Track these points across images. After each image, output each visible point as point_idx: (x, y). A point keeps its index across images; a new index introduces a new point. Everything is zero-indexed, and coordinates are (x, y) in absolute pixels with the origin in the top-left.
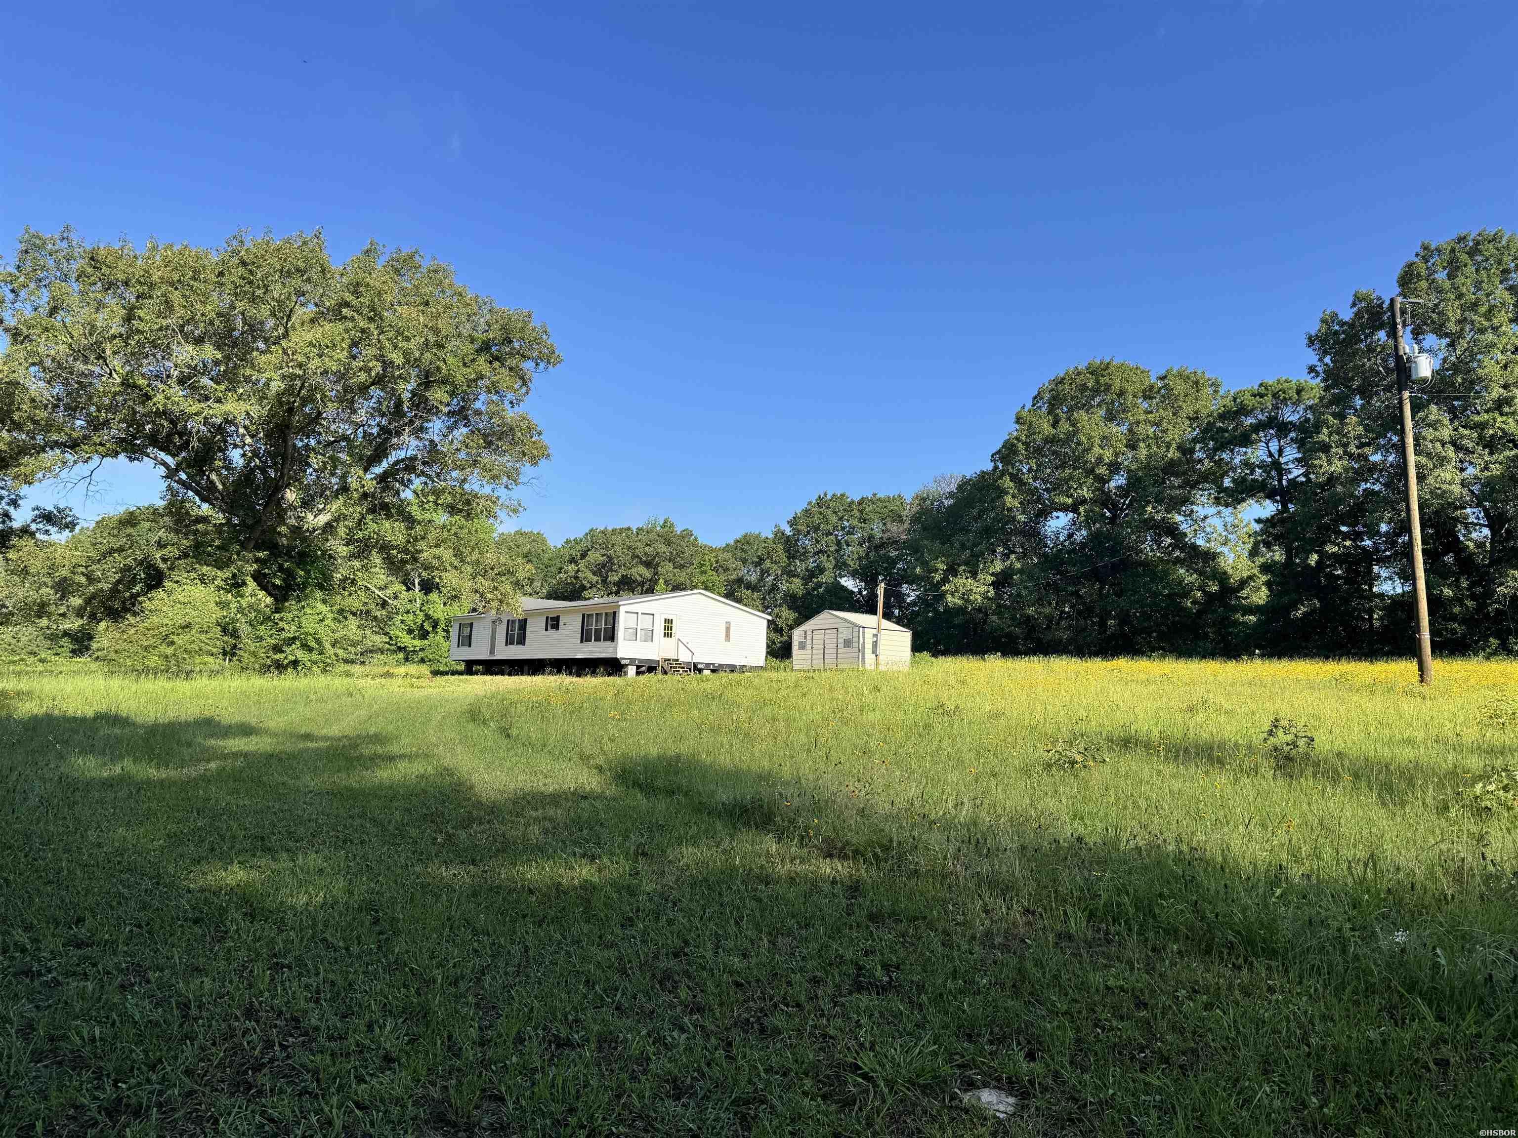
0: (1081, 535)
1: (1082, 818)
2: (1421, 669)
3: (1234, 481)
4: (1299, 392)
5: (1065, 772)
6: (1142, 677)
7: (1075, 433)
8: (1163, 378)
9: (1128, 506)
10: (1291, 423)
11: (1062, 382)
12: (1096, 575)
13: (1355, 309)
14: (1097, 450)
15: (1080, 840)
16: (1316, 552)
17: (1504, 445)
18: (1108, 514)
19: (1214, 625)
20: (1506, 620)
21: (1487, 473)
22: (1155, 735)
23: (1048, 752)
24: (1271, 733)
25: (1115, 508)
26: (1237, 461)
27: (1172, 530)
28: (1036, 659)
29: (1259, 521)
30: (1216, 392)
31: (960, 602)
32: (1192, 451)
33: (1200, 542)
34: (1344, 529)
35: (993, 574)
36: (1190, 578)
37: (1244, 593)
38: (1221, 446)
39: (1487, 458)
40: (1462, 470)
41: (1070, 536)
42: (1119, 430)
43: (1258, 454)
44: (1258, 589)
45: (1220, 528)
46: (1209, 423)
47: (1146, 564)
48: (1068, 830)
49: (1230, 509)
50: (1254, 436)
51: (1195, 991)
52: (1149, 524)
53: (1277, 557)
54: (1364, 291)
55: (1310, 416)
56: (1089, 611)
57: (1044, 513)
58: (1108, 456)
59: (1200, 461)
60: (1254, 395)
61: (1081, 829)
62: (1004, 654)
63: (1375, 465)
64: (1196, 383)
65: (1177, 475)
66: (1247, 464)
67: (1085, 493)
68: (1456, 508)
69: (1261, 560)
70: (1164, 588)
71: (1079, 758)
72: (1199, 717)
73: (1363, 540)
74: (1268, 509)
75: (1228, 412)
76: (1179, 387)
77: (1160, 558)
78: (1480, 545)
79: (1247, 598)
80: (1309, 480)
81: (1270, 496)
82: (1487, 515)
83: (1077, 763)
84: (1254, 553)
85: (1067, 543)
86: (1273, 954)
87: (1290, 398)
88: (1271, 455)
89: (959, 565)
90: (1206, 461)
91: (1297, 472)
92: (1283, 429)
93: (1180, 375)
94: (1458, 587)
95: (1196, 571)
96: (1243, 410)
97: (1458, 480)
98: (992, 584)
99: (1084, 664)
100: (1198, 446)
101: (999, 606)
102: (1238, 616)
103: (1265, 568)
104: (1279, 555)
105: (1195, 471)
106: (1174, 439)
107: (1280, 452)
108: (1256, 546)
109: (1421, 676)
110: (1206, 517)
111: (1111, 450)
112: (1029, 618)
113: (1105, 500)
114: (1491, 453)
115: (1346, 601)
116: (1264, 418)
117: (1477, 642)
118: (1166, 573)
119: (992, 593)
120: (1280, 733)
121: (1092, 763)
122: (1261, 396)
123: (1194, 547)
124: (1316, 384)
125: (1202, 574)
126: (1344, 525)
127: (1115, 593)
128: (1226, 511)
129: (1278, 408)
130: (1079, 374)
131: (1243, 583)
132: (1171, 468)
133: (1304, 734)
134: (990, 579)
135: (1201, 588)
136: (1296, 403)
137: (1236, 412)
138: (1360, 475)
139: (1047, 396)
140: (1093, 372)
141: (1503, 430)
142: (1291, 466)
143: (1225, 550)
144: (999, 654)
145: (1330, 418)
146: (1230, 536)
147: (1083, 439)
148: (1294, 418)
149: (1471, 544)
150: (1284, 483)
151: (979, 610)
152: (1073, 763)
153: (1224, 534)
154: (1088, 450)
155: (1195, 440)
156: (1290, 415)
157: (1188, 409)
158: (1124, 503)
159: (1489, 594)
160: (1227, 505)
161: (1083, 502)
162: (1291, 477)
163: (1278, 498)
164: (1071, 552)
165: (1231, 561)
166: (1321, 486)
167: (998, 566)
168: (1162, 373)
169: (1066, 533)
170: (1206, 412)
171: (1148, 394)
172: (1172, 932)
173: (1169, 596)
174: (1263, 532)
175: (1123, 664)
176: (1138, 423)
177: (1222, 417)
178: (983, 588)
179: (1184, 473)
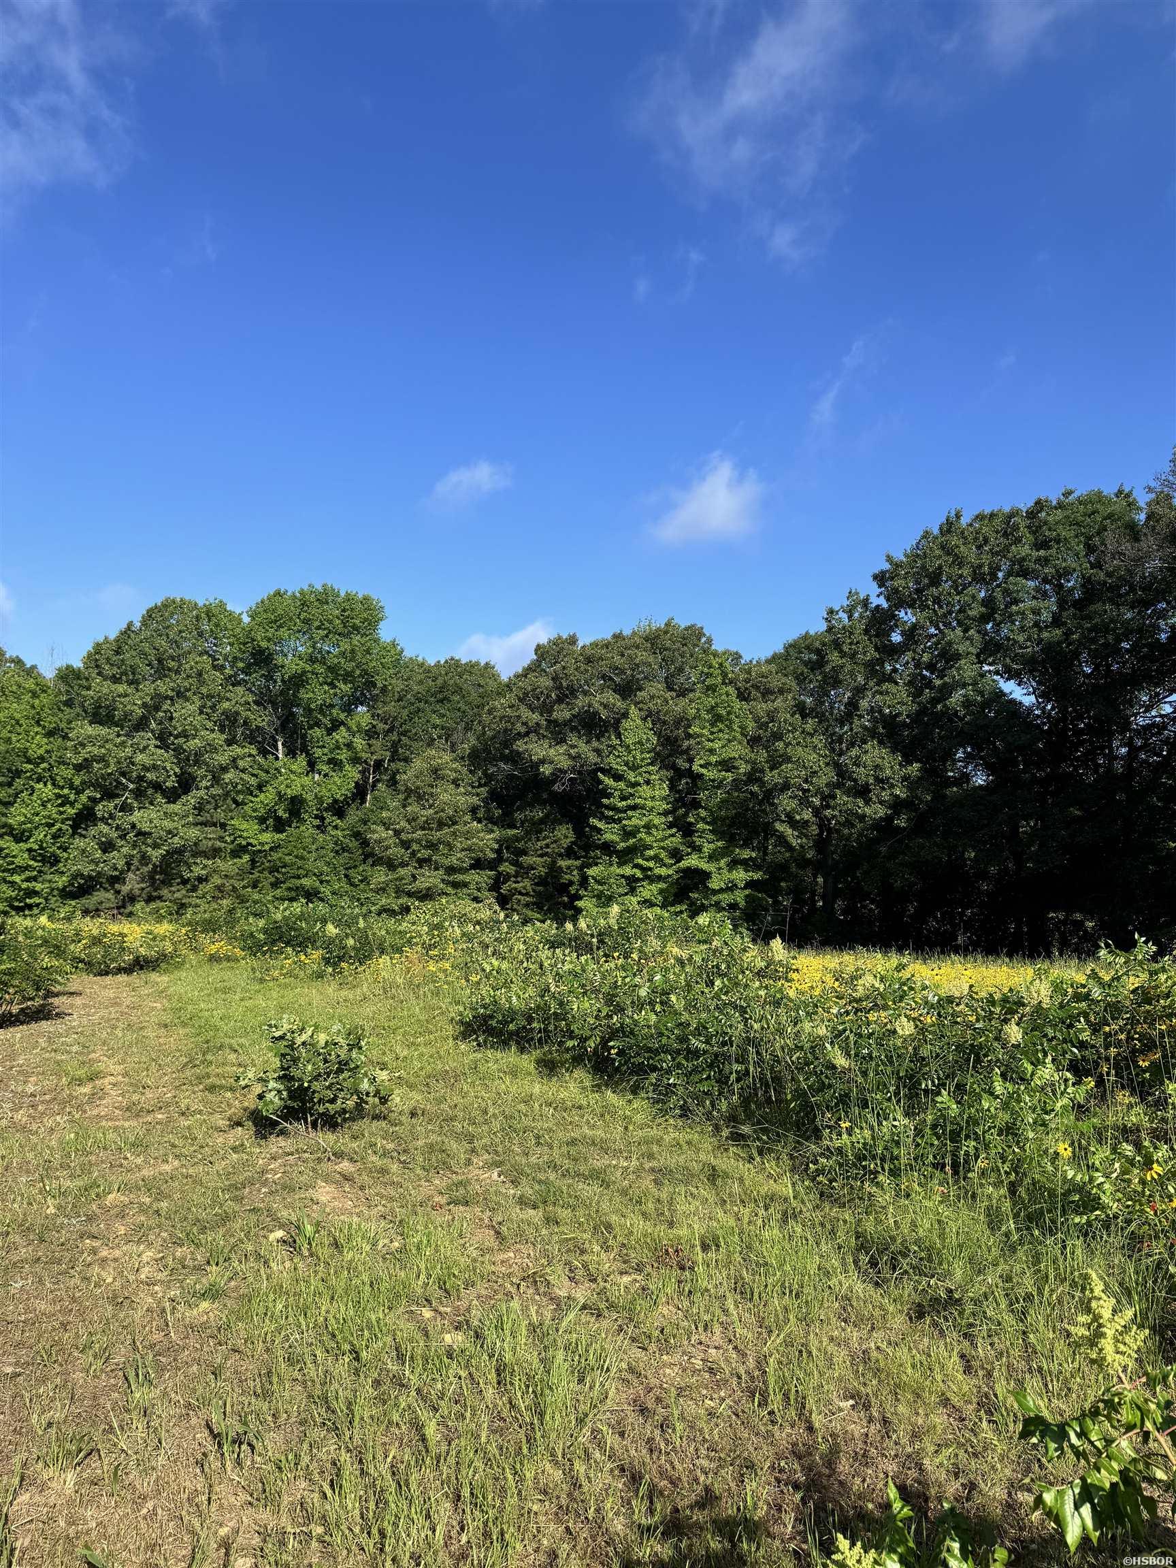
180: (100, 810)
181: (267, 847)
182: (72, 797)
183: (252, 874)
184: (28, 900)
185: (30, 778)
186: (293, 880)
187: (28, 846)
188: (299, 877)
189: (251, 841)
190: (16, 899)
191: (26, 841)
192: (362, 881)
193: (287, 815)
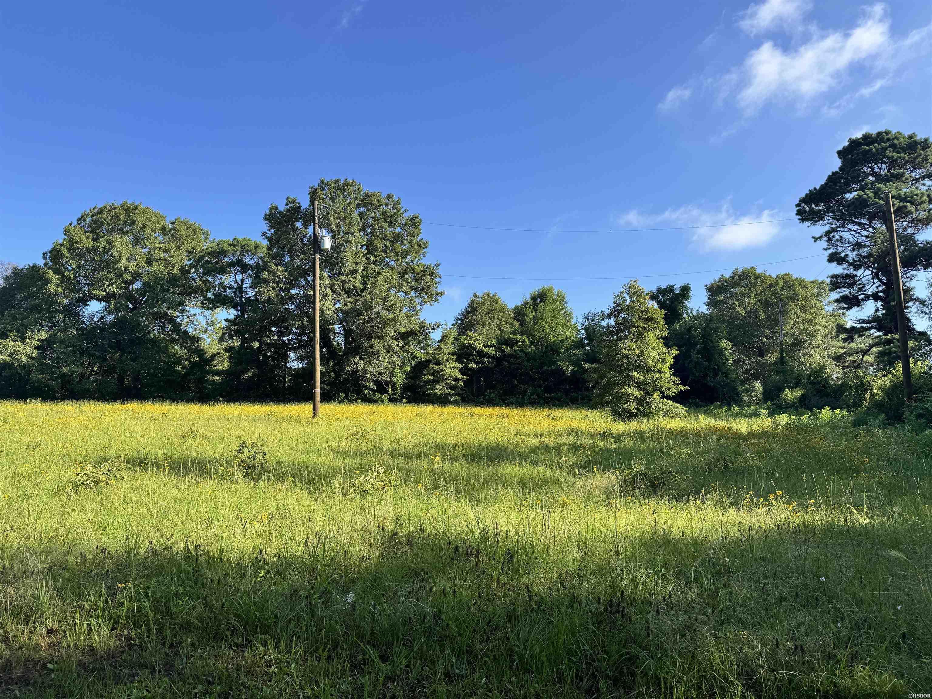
0: (110, 318)
1: (105, 529)
2: (314, 408)
3: (214, 294)
4: (256, 248)
5: (92, 489)
6: (149, 415)
7: (110, 249)
8: (173, 223)
9: (145, 302)
10: (249, 265)
11: (101, 212)
12: (118, 346)
13: (287, 207)
14: (124, 262)
15: (103, 551)
16: (258, 341)
17: (354, 294)
18: (131, 306)
19: (195, 382)
20: (349, 383)
21: (346, 307)
22: (160, 456)
23: (78, 475)
24: (239, 451)
25: (135, 301)
26: (217, 283)
27: (172, 320)
28: (69, 402)
29: (227, 320)
30: (207, 238)
31: (8, 359)
32: (188, 272)
33: (190, 330)
34: (273, 329)
35: (38, 340)
36: (182, 352)
37: (214, 362)
38: (208, 272)
39: (346, 299)
40: (335, 304)
41: (102, 318)
42: (142, 252)
43: (230, 280)
44: (223, 361)
45: (204, 323)
46: (200, 257)
47: (154, 341)
48: (94, 544)
49: (210, 311)
50: (228, 269)
51: (209, 683)
52: (157, 316)
53: (236, 344)
54: (292, 197)
55: (260, 263)
56: (112, 369)
57: (84, 301)
58: (132, 267)
59: (194, 279)
60: (230, 245)
61: (105, 539)
62: (44, 399)
63: (293, 296)
64: (195, 230)
65: (178, 286)
66: (222, 285)
67: (115, 290)
68: (330, 324)
69: (225, 345)
70: (164, 357)
71: (103, 478)
72: (190, 441)
73: (283, 337)
74: (232, 314)
75: (214, 252)
76: (183, 230)
77: (163, 338)
78: (339, 345)
79: (216, 366)
80: (257, 299)
81: (235, 307)
82: (344, 329)
83: (101, 482)
84: (221, 340)
85: (99, 323)
86: (266, 630)
87: (251, 251)
88: (236, 282)
89: (10, 331)
90: (198, 280)
91: (251, 294)
92: (245, 268)
93: (184, 223)
94: (328, 365)
95: (186, 348)
96: (223, 253)
97: (332, 309)
98: (38, 348)
99: (107, 406)
100: (193, 270)
101: (42, 364)
102: (210, 377)
103: (229, 350)
104: (236, 342)
105: (189, 285)
106: (177, 263)
107: (242, 281)
108: (224, 335)
109: (314, 413)
110: (194, 315)
111: (135, 264)
112: (64, 375)
113: (129, 296)
114: (348, 297)
115: (272, 371)
116: (234, 260)
117: (334, 395)
118: (166, 348)
119: (35, 354)
120: (246, 451)
121: (114, 481)
122: (235, 246)
123: (186, 333)
124: (265, 243)
125: (189, 349)
126: (274, 326)
127: (131, 359)
128: (207, 312)
129: (243, 255)
130: (115, 209)
131: (213, 357)
132: (173, 281)
133: (259, 451)
134: (36, 344)
135: (188, 359)
136: (254, 254)
137: (219, 253)
138: (284, 301)
139: (89, 219)
140: (126, 210)
141: (353, 286)
142: (248, 290)
143: (205, 336)
144: (40, 399)
145: (273, 265)
146: (209, 328)
147: (116, 254)
148: (252, 262)
149: (335, 344)
150: (243, 299)
151: (24, 366)
152: (97, 482)
153: (205, 326)
154: (118, 261)
155: (191, 266)
156: (250, 261)
157: (188, 245)
158: (142, 300)
159: (342, 369)
160: (208, 309)
161: (114, 295)
162: (247, 296)
163: (239, 308)
164: (102, 329)
165: (207, 343)
166: (263, 303)
167: (44, 335)
168: (173, 220)
169: (99, 316)
170: (198, 249)
171: (163, 230)
172: (186, 627)
173: (167, 363)
174: (228, 327)
175: (134, 406)
176: (155, 249)
177: (210, 254)
178: (29, 350)
179: (183, 286)
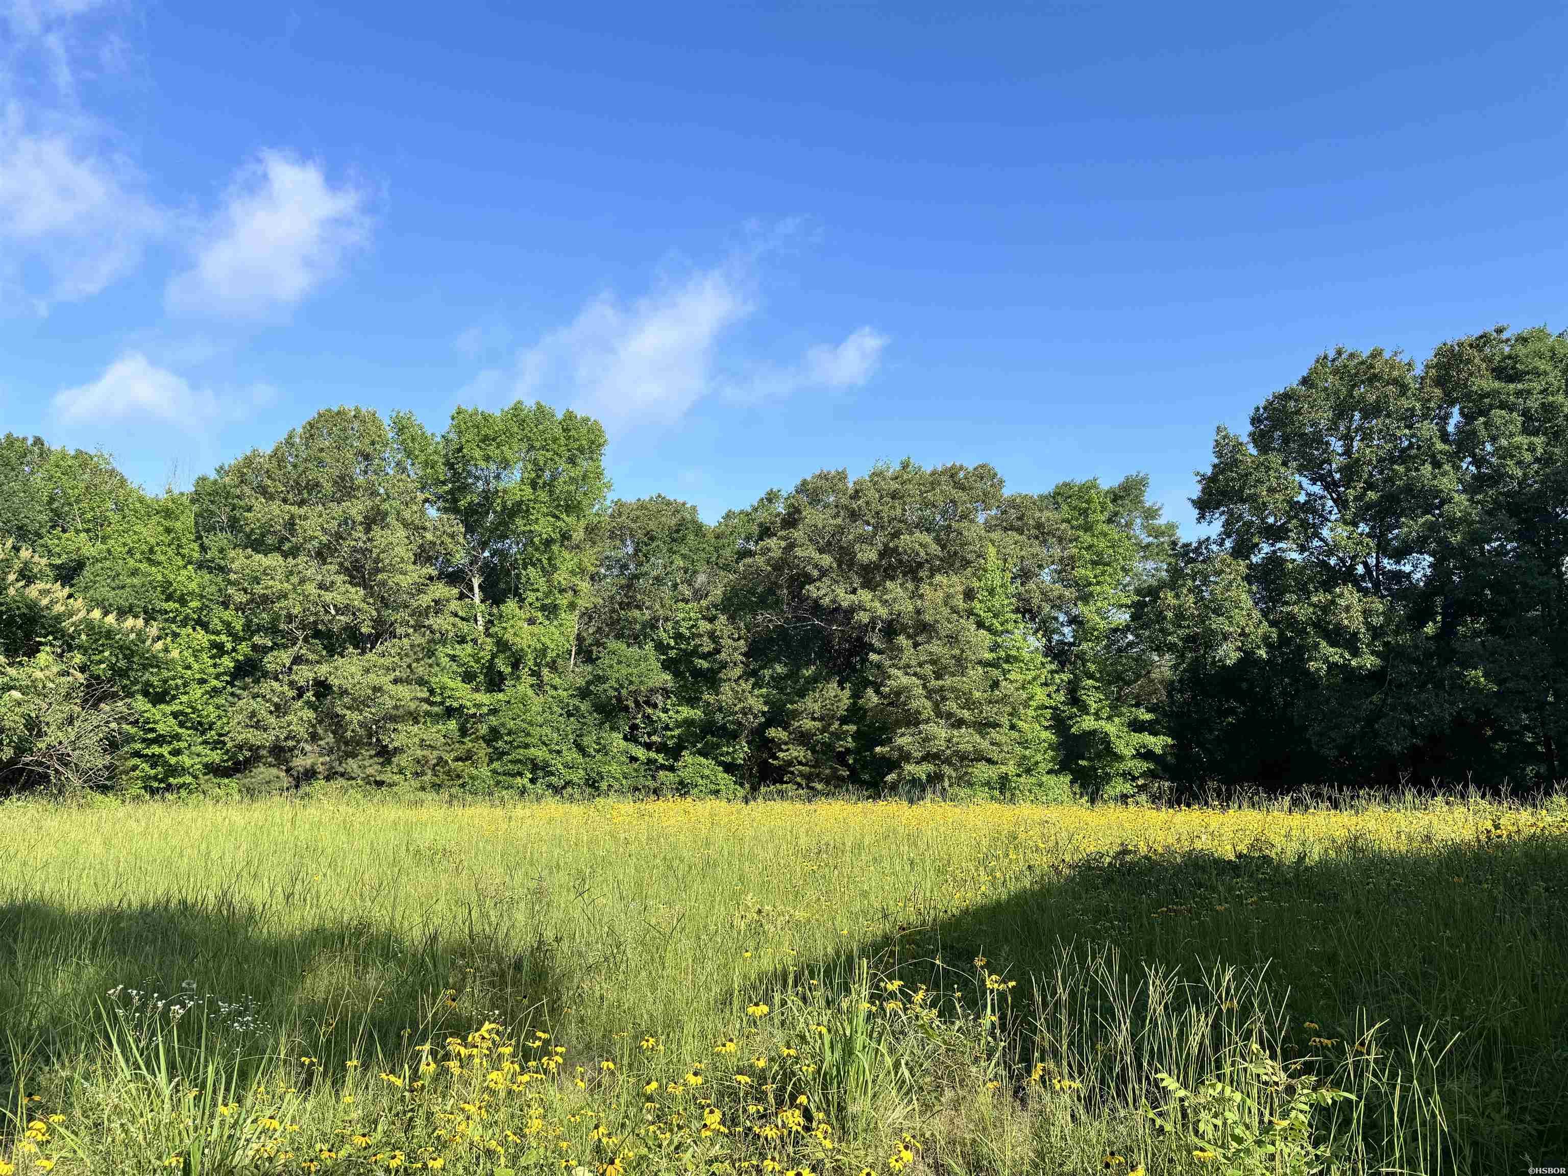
180: (270, 662)
181: (485, 710)
182: (229, 646)
183: (463, 743)
184: (171, 780)
185: (173, 621)
186: (521, 751)
187: (175, 707)
188: (527, 746)
189: (464, 702)
190: (155, 778)
191: (168, 703)
192: (598, 751)
193: (510, 670)
